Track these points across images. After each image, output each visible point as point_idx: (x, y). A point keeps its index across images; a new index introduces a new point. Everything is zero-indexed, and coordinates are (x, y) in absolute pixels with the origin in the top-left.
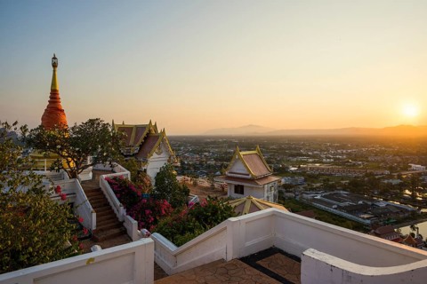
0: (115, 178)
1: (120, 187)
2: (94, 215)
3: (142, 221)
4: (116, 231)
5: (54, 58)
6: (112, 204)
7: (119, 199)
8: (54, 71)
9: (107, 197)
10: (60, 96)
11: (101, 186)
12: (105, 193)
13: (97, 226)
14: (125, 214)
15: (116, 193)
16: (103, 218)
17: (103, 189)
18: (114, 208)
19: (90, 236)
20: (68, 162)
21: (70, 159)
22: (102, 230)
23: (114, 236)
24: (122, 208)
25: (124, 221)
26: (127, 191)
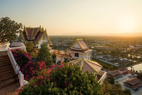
1: (18, 54)
3: (27, 74)
6: (13, 64)
7: (16, 61)
9: (11, 60)
11: (8, 54)
14: (19, 69)
15: (15, 58)
17: (9, 56)
18: (14, 66)
24: (17, 66)
25: (18, 74)
26: (21, 56)
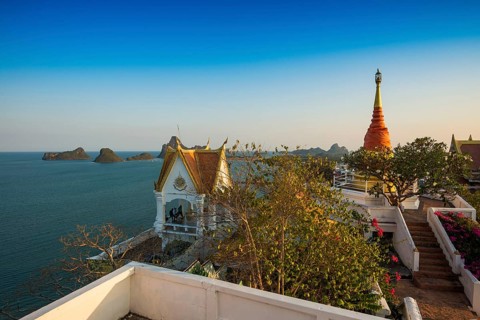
0: (450, 215)
1: (458, 227)
2: (417, 255)
4: (447, 284)
5: (378, 73)
6: (442, 246)
7: (454, 243)
8: (378, 87)
9: (437, 235)
10: (383, 113)
11: (428, 220)
12: (434, 230)
13: (420, 268)
14: (463, 265)
15: (450, 234)
16: (429, 260)
17: (431, 224)
18: (445, 251)
19: (410, 277)
20: (389, 187)
21: (391, 184)
22: (426, 275)
23: (444, 290)
24: (458, 257)
25: (460, 275)
26: (468, 235)
